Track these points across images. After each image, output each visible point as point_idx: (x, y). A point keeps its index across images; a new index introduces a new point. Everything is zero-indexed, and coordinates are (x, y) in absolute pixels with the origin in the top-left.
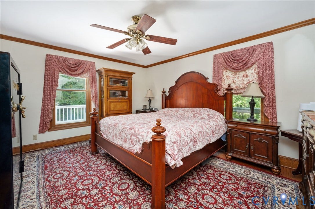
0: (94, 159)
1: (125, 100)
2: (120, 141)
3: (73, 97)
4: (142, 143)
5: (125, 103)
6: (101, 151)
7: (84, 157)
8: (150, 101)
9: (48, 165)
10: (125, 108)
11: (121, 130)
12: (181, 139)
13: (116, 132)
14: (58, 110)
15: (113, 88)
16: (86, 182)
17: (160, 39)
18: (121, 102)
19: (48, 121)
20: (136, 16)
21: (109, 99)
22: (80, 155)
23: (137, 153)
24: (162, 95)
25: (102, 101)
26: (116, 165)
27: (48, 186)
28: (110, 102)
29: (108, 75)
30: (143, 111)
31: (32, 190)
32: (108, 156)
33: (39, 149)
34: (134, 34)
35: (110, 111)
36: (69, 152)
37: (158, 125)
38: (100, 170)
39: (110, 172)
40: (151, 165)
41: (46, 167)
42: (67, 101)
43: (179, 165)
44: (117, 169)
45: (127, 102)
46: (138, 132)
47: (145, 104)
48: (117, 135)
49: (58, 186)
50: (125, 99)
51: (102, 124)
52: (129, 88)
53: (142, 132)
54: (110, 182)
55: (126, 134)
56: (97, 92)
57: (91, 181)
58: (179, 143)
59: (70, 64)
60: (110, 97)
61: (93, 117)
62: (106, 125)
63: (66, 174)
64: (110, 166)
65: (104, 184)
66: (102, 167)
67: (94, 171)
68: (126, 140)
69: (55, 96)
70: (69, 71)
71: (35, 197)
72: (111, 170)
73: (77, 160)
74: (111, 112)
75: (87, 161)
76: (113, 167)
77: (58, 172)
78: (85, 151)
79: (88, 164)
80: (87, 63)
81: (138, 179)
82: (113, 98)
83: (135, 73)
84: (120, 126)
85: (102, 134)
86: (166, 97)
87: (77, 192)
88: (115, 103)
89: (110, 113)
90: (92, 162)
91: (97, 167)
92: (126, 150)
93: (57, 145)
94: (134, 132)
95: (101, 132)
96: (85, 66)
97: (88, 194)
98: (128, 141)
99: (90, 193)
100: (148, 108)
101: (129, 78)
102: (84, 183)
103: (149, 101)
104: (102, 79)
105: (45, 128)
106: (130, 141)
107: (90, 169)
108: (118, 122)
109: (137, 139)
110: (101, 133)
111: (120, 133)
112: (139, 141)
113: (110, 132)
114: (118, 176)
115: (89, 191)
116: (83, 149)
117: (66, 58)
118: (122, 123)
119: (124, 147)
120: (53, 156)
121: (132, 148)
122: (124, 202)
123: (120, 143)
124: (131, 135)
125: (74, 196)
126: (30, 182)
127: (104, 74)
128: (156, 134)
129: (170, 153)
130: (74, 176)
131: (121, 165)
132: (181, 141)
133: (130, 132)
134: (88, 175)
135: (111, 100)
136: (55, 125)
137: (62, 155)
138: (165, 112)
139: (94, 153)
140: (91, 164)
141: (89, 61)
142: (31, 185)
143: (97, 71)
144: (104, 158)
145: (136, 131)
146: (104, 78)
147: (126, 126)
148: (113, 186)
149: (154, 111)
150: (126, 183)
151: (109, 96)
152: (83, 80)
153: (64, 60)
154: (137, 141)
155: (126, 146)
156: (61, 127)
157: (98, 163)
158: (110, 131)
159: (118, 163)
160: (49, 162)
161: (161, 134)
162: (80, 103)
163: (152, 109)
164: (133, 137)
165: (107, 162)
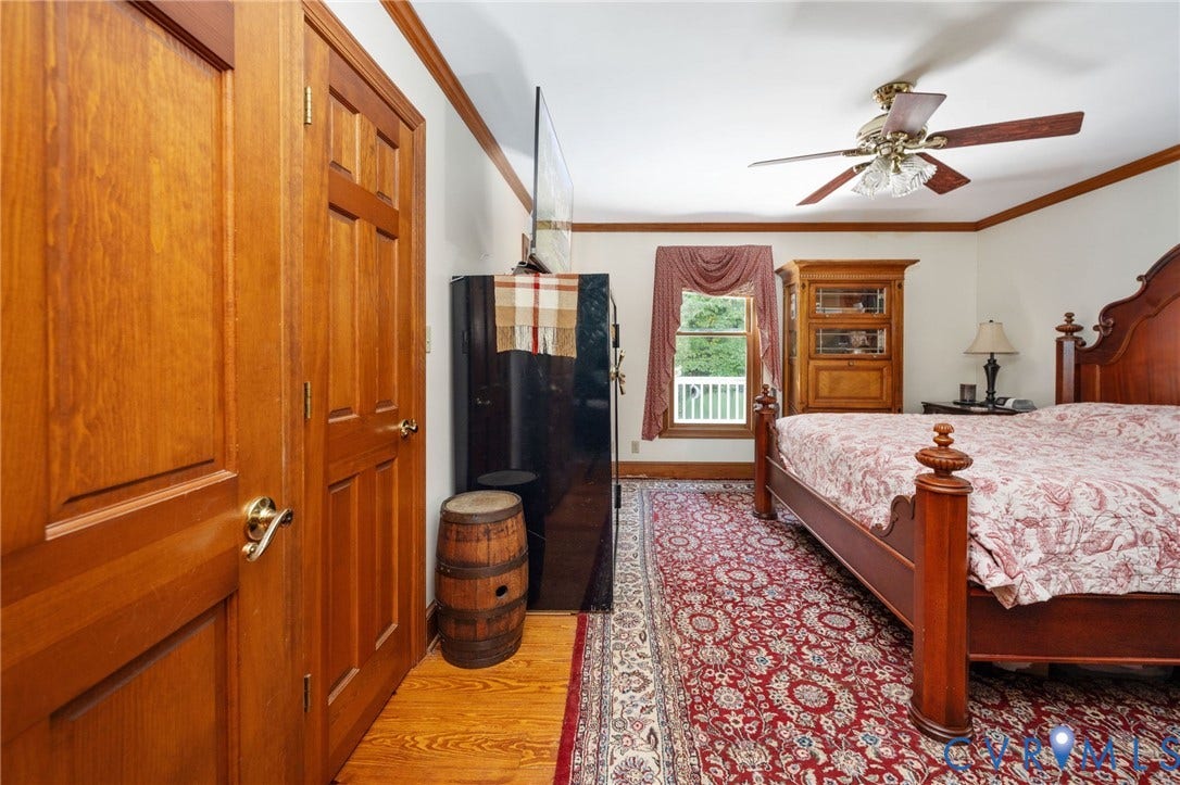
0: (763, 531)
1: (872, 364)
2: (833, 486)
3: (717, 353)
4: (892, 497)
5: (874, 375)
6: (783, 516)
7: (736, 519)
8: (992, 369)
9: (660, 514)
10: (874, 390)
11: (835, 455)
12: (1071, 518)
13: (823, 460)
14: (680, 386)
15: (826, 321)
16: (739, 575)
17: (994, 132)
18: (857, 369)
19: (659, 412)
20: (890, 86)
21: (813, 359)
22: (727, 510)
23: (878, 527)
24: (1060, 343)
25: (791, 365)
26: (824, 564)
27: (659, 553)
28: (818, 369)
29: (811, 282)
30: (959, 407)
31: (633, 551)
32: (801, 534)
33: (641, 476)
34: (881, 146)
35: (817, 397)
36: (702, 497)
37: (940, 444)
38: (776, 562)
39: (802, 575)
40: (913, 565)
41: (656, 517)
42: (700, 363)
43: (1029, 597)
44: (824, 574)
45: (881, 370)
46: (886, 466)
47: (970, 381)
48: (826, 468)
49: (678, 561)
50: (875, 360)
51: (785, 434)
52: (890, 318)
53: (900, 468)
54: (799, 596)
55: (850, 467)
56: (777, 338)
57: (749, 576)
58: (1053, 530)
59: (707, 263)
60: (817, 352)
61: (762, 410)
62: (797, 437)
63: (694, 543)
64: (805, 561)
65: (780, 593)
66: (779, 556)
67: (758, 558)
68: (850, 488)
69: (675, 351)
70: (702, 282)
71: (638, 563)
72: (806, 571)
73: (720, 521)
74: (821, 403)
75: (745, 530)
76: (812, 565)
77: (678, 534)
78: (741, 505)
79: (745, 537)
80: (749, 253)
81: (890, 623)
82: (828, 355)
83: (914, 262)
84: (835, 443)
85: (786, 461)
86: (1081, 352)
87: (715, 586)
88: (835, 373)
89: (817, 405)
90: (757, 536)
91: (768, 552)
92: (848, 515)
93: (677, 475)
94: (873, 465)
95: (782, 457)
96: (743, 263)
97: (738, 599)
98: (854, 490)
99: (744, 599)
100: (981, 396)
101: (887, 283)
102: (731, 574)
103: (986, 367)
104: (793, 297)
105: (655, 428)
106: (861, 489)
107: (750, 550)
108: (833, 431)
109: (882, 488)
110: (782, 460)
111: (834, 463)
112: (888, 493)
113: (808, 458)
114: (823, 590)
115: (743, 596)
116: (736, 498)
117: (698, 248)
118: (844, 434)
119: (843, 508)
120: (670, 497)
121: (864, 513)
122: (830, 653)
123: (832, 493)
124: (865, 473)
125: (709, 590)
126: (629, 534)
127: (796, 279)
128: (932, 471)
129: (989, 546)
130: (711, 553)
131: (841, 568)
132: (1065, 523)
133: (863, 464)
134: (744, 562)
135: (821, 363)
136: (673, 425)
137: (686, 501)
138: (1066, 421)
139: (764, 516)
140: (752, 540)
141: (754, 246)
142: (630, 540)
143: (778, 272)
144: (789, 534)
145: (882, 460)
146: (798, 290)
147: (853, 445)
148: (804, 607)
149: (1012, 412)
150: (846, 616)
151: (812, 349)
152: (738, 302)
153: (693, 253)
154: (882, 491)
155: (849, 504)
156: (686, 431)
157: (771, 542)
158: (807, 455)
159: (830, 560)
160: (661, 508)
161: (954, 473)
162: (734, 369)
163: (1001, 401)
164: (869, 480)
165: (796, 546)
